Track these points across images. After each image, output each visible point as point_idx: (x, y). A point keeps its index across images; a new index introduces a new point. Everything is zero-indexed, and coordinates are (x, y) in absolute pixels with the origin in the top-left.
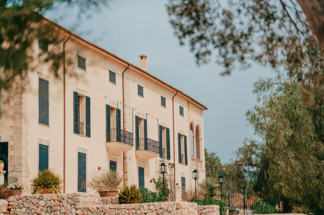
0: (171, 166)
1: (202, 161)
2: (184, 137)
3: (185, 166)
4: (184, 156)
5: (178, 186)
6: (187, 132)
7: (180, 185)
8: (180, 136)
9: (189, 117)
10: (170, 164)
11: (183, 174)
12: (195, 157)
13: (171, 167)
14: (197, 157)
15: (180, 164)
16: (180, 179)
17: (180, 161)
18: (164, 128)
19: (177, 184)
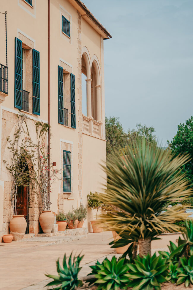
0: (40, 128)
1: (100, 124)
2: (69, 76)
3: (71, 131)
4: (69, 112)
5: (55, 168)
6: (74, 68)
7: (60, 166)
8: (62, 73)
9: (80, 42)
10: (38, 124)
11: (66, 144)
12: (90, 116)
13: (42, 131)
14: (93, 115)
15: (61, 126)
16: (61, 154)
17: (61, 120)
18: (27, 50)
19: (54, 164)
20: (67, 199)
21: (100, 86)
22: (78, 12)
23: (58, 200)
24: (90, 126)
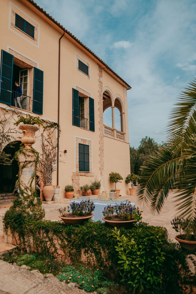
0: (46, 124)
3: (89, 132)
9: (101, 82)
11: (84, 140)
13: (48, 127)
18: (31, 68)
19: (65, 152)
20: (84, 176)
21: (123, 113)
22: (98, 64)
23: (72, 176)
24: (114, 134)
